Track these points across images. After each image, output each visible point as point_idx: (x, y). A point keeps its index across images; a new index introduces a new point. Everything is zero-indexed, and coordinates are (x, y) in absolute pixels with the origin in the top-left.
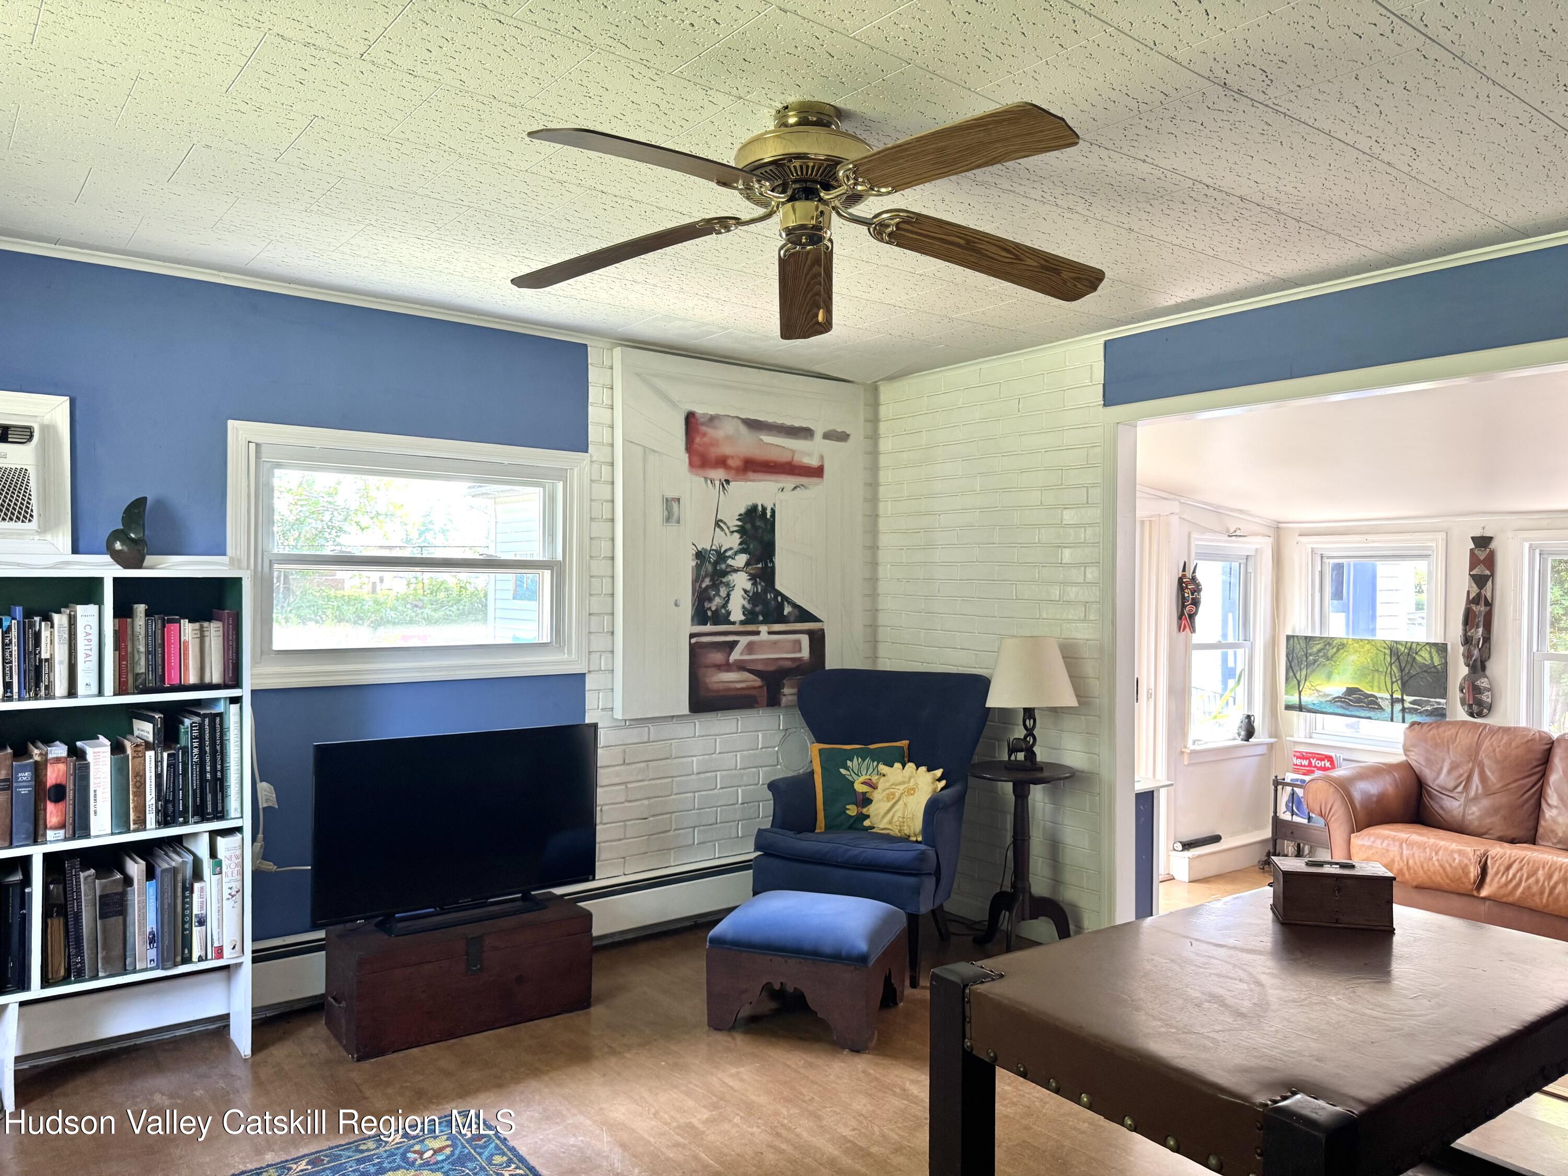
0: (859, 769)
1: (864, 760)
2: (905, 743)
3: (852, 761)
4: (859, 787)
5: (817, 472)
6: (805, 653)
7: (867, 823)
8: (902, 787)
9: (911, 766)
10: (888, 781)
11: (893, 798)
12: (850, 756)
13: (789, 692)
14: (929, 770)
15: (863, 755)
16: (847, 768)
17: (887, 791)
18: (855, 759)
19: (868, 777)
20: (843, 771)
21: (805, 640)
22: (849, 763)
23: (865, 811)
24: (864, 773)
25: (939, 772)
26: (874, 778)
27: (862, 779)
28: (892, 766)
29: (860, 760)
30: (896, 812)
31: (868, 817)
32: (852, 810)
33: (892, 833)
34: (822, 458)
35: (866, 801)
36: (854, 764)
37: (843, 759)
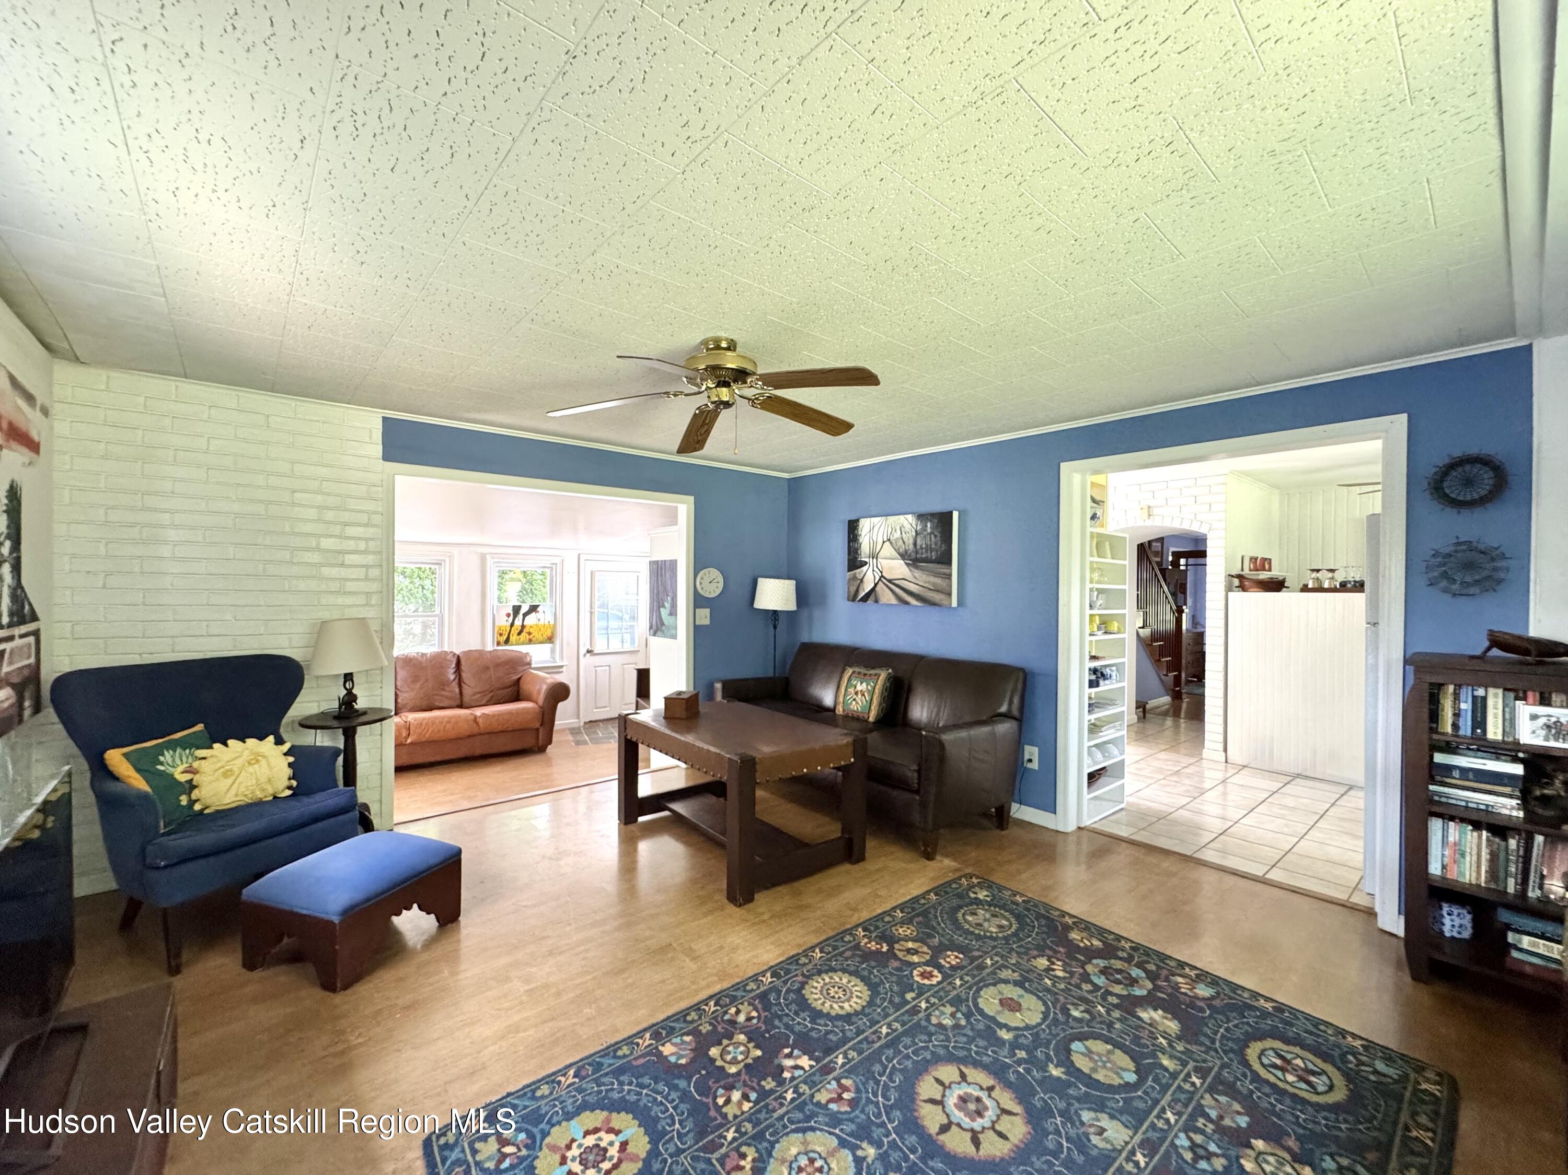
0: (173, 761)
1: (175, 751)
2: (200, 727)
3: (163, 755)
4: (183, 778)
7: (197, 807)
8: (238, 762)
9: (233, 742)
10: (219, 761)
11: (232, 775)
12: (159, 750)
14: (260, 739)
15: (173, 745)
16: (162, 764)
17: (222, 770)
18: (166, 752)
19: (185, 765)
20: (160, 767)
22: (161, 758)
23: (193, 797)
24: (178, 762)
25: (271, 739)
26: (196, 764)
27: (181, 768)
28: (211, 748)
29: (171, 752)
30: (240, 784)
31: (198, 800)
32: (183, 800)
33: (242, 803)
34: (39, 432)
35: (191, 786)
36: (167, 756)
37: (154, 755)
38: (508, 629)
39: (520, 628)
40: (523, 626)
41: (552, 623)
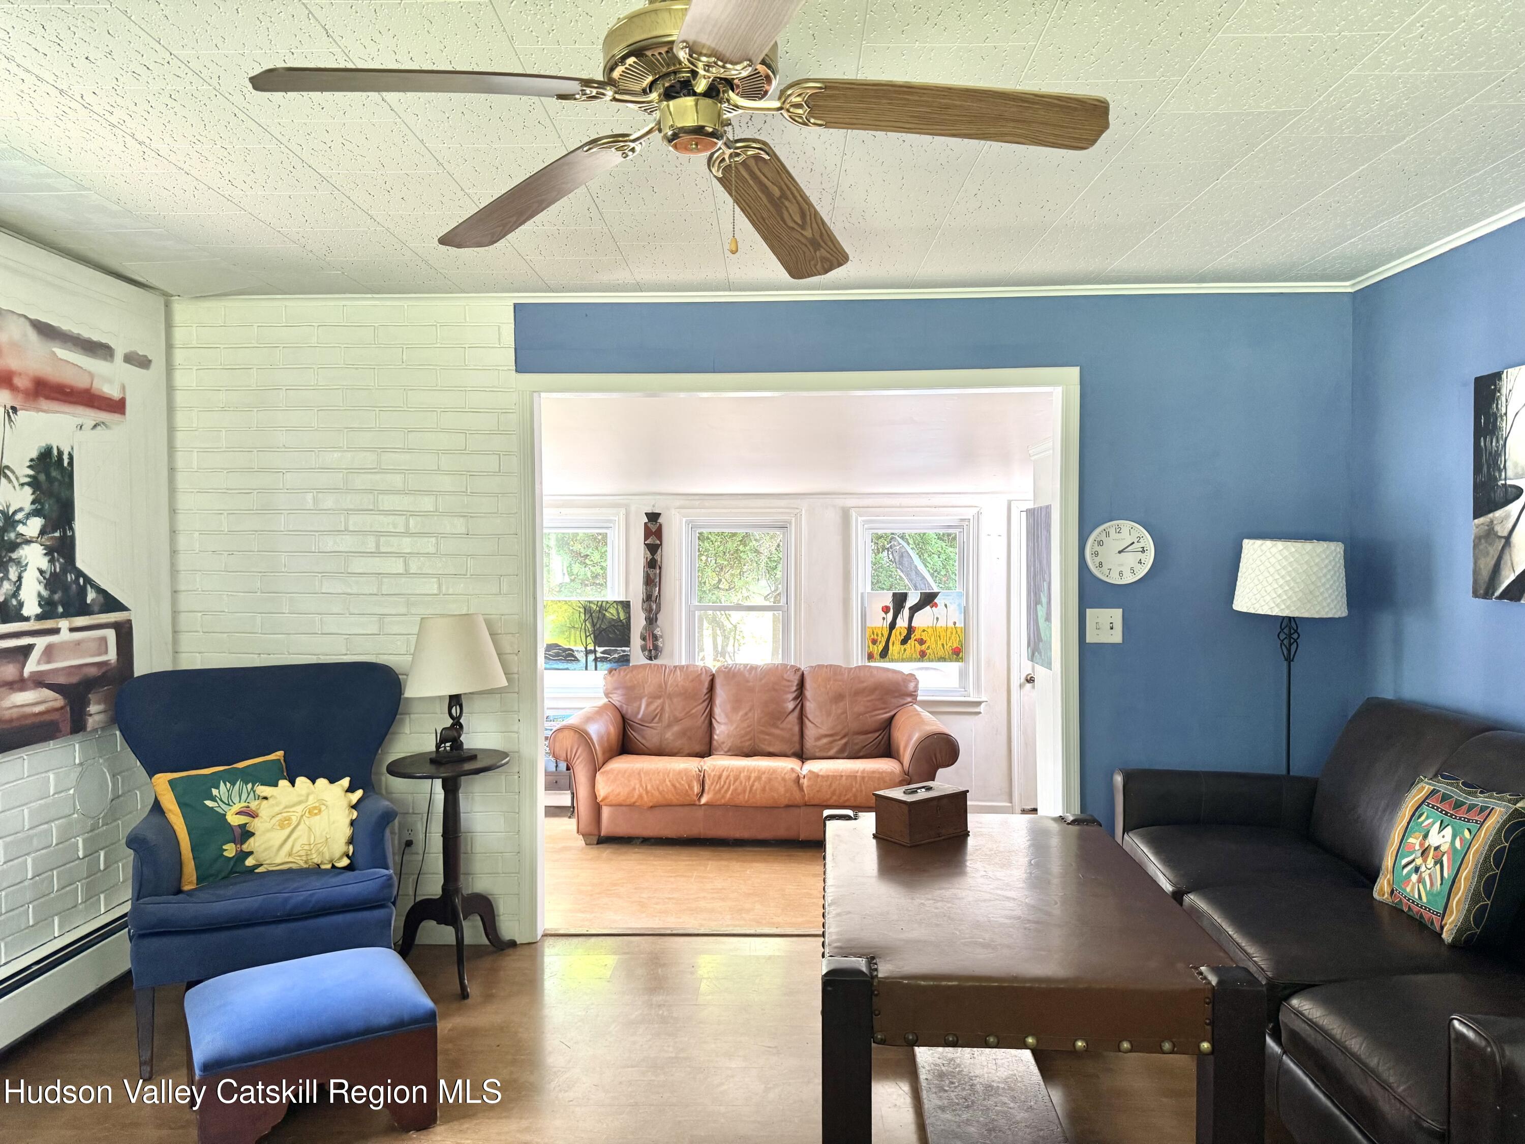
0: (230, 796)
1: (233, 784)
2: (279, 754)
3: (218, 787)
4: (234, 820)
5: (118, 406)
6: (112, 655)
7: (250, 862)
8: (299, 809)
9: (301, 781)
10: (278, 804)
11: (289, 825)
12: (214, 781)
13: (96, 711)
14: (332, 781)
15: (232, 778)
16: (213, 799)
17: (279, 817)
18: (222, 783)
19: (243, 804)
20: (209, 803)
21: (111, 635)
22: (215, 792)
23: (246, 848)
24: (236, 800)
25: (345, 782)
26: (254, 805)
27: (237, 807)
28: (276, 785)
29: (228, 785)
30: (296, 840)
31: (251, 853)
32: (230, 850)
33: (294, 866)
34: (123, 388)
35: (245, 834)
36: (221, 791)
37: (206, 787)
38: (886, 634)
39: (905, 633)
40: (910, 629)
41: (960, 625)
